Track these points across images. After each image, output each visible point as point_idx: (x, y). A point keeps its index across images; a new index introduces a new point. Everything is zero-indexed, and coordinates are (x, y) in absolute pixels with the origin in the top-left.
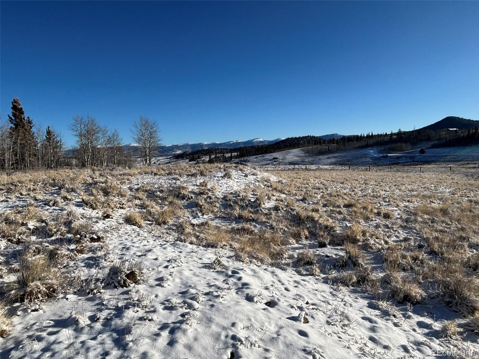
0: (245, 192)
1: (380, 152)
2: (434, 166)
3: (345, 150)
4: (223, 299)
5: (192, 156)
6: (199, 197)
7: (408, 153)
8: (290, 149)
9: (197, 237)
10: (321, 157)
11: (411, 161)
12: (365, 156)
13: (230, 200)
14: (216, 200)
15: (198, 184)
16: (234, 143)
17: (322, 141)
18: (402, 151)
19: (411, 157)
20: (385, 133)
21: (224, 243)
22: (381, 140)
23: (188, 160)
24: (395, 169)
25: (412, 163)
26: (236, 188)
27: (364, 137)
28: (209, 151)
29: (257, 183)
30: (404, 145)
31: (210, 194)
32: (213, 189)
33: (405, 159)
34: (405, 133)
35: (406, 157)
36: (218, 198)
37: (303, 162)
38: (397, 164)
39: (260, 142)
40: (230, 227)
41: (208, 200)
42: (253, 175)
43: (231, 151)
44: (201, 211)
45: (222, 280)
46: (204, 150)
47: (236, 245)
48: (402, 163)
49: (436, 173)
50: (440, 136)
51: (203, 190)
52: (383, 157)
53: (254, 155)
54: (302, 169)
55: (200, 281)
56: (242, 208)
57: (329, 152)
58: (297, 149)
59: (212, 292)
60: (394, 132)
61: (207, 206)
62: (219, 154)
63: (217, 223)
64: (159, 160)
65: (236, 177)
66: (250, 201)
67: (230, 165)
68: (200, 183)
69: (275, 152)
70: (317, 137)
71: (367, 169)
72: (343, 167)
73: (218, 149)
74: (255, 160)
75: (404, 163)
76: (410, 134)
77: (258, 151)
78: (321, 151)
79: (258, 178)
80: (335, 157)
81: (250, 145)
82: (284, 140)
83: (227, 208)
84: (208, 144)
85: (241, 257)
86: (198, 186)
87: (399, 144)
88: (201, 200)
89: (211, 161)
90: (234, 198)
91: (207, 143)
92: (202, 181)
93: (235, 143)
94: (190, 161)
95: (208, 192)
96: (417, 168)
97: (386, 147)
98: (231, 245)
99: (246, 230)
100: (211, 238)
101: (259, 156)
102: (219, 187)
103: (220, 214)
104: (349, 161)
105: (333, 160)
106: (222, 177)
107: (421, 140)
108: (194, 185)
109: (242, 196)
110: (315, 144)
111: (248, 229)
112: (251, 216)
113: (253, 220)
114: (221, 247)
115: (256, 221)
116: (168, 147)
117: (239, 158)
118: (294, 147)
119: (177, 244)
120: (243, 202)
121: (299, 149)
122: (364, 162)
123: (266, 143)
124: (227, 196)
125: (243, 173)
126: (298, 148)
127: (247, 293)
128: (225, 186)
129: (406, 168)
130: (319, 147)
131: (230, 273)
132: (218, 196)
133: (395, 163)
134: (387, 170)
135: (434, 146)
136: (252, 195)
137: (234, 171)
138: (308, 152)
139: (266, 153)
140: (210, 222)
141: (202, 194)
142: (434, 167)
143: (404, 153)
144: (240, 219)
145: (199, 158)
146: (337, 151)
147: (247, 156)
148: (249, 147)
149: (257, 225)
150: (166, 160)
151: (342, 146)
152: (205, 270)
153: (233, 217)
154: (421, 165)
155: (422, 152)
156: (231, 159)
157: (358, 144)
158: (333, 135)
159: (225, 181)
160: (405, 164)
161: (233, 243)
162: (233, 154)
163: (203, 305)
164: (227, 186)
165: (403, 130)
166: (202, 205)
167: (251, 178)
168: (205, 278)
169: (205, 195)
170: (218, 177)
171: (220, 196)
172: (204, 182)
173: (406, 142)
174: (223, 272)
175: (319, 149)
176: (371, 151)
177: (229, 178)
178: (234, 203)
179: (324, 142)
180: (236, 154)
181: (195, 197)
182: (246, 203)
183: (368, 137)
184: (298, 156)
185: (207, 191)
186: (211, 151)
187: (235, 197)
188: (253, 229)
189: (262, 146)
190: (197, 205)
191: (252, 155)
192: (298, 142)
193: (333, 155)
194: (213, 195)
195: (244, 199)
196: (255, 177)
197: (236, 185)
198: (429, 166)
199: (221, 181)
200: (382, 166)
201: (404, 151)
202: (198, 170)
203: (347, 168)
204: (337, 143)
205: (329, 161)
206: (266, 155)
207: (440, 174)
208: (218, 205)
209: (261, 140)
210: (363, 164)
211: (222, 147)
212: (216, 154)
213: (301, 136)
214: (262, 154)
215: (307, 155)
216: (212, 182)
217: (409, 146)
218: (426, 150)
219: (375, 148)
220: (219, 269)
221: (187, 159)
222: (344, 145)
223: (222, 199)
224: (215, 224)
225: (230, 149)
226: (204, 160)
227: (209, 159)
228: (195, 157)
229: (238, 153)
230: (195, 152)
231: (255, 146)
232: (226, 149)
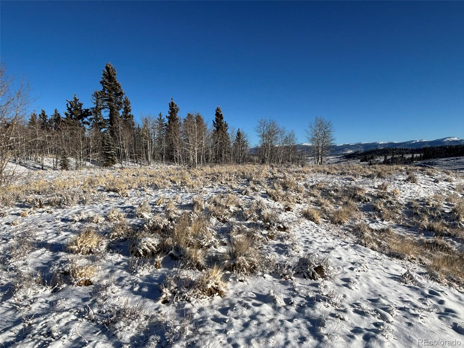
0: (436, 201)
4: (423, 320)
5: (364, 156)
6: (377, 201)
9: (379, 244)
13: (416, 208)
14: (398, 206)
15: (377, 187)
16: (416, 143)
21: (412, 256)
23: (359, 161)
26: (423, 195)
28: (385, 152)
29: (452, 192)
31: (390, 198)
32: (394, 193)
36: (401, 204)
39: (454, 141)
40: (417, 239)
41: (388, 205)
42: (446, 180)
43: (413, 152)
44: (380, 216)
45: (418, 298)
46: (379, 150)
47: (428, 262)
51: (382, 193)
53: (444, 157)
55: (391, 293)
56: (432, 218)
59: (408, 309)
61: (386, 211)
62: (397, 154)
63: (399, 232)
64: (328, 159)
65: (423, 182)
66: (443, 211)
67: (415, 168)
68: (378, 186)
73: (396, 149)
74: (446, 162)
77: (450, 153)
79: (452, 185)
83: (412, 216)
84: (384, 144)
85: (437, 277)
86: (376, 188)
88: (380, 204)
89: (386, 162)
90: (421, 206)
91: (382, 143)
92: (380, 183)
94: (361, 161)
95: (388, 196)
98: (420, 260)
99: (440, 246)
100: (394, 248)
101: (452, 158)
102: (401, 191)
103: (404, 222)
106: (405, 181)
108: (371, 187)
109: (433, 205)
111: (442, 245)
112: (446, 230)
113: (449, 235)
114: (409, 260)
115: (453, 237)
117: (423, 160)
119: (358, 247)
120: (434, 212)
123: (462, 143)
124: (412, 203)
125: (432, 178)
127: (454, 321)
128: (409, 191)
131: (427, 292)
132: (400, 202)
136: (446, 204)
137: (420, 175)
140: (392, 230)
141: (382, 197)
144: (429, 231)
145: (372, 158)
147: (435, 158)
148: (437, 147)
149: (455, 242)
150: (336, 159)
152: (395, 283)
153: (421, 228)
156: (412, 161)
159: (409, 186)
161: (423, 258)
162: (415, 155)
163: (397, 320)
164: (411, 191)
166: (380, 210)
167: (443, 184)
168: (396, 291)
169: (384, 199)
170: (399, 180)
171: (403, 201)
172: (383, 185)
174: (417, 289)
177: (414, 182)
178: (421, 212)
180: (419, 155)
181: (372, 200)
182: (438, 213)
185: (386, 195)
186: (387, 151)
187: (423, 205)
188: (450, 246)
189: (456, 146)
190: (375, 209)
191: (441, 157)
194: (395, 200)
195: (435, 209)
196: (448, 183)
197: (422, 191)
199: (404, 186)
202: (375, 172)
206: (461, 157)
208: (400, 212)
209: (456, 139)
211: (402, 148)
212: (393, 155)
214: (455, 156)
216: (393, 186)
220: (412, 285)
221: (359, 159)
223: (406, 205)
224: (397, 233)
225: (412, 149)
226: (378, 161)
227: (384, 160)
228: (367, 158)
229: (422, 154)
230: (368, 152)
231: (446, 146)
232: (406, 149)
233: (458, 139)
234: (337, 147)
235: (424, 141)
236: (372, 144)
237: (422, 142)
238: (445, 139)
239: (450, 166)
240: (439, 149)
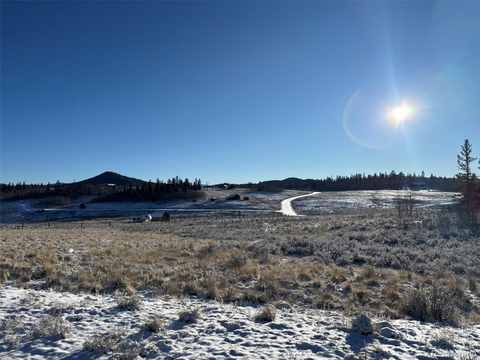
1: (34, 206)
2: (94, 221)
7: (67, 208)
11: (71, 216)
12: (15, 210)
18: (60, 205)
19: (71, 212)
20: (40, 184)
22: (35, 192)
24: (54, 226)
25: (72, 219)
27: (13, 187)
30: (63, 199)
33: (65, 214)
34: (64, 185)
35: (65, 212)
38: (55, 220)
48: (61, 219)
49: (96, 228)
50: (99, 191)
52: (38, 212)
60: (51, 183)
71: (18, 227)
75: (63, 219)
76: (70, 187)
87: (57, 198)
96: (78, 224)
97: (42, 200)
107: (81, 194)
122: (13, 218)
129: (66, 224)
133: (52, 219)
134: (44, 227)
135: (94, 201)
142: (94, 223)
143: (63, 208)
154: (82, 221)
155: (83, 206)
157: (4, 196)
160: (65, 220)
165: (61, 182)
173: (65, 195)
176: (23, 205)
183: (18, 186)
198: (89, 222)
200: (37, 222)
201: (63, 205)
207: (101, 229)
210: (12, 221)
217: (69, 201)
218: (86, 205)
219: (28, 202)
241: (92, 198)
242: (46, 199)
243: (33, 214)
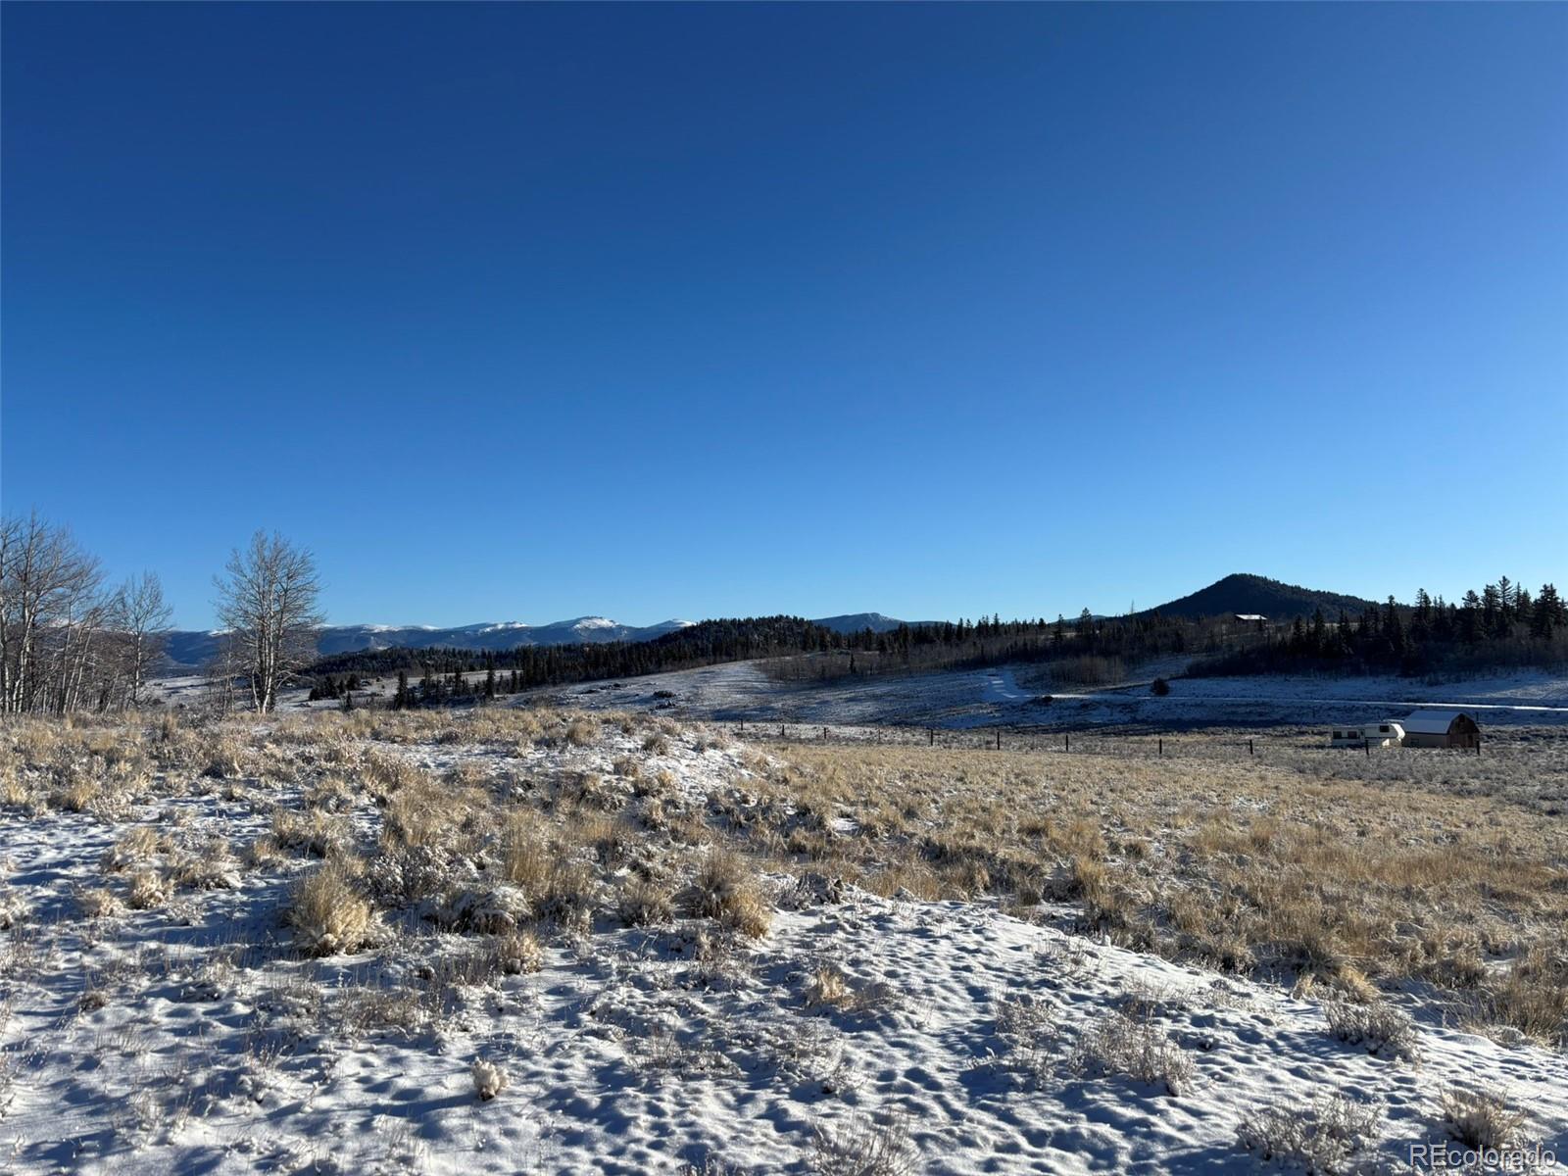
1: (1025, 685)
2: (1197, 737)
3: (910, 673)
5: (323, 678)
7: (1115, 691)
8: (715, 663)
10: (827, 695)
11: (1127, 718)
12: (976, 696)
16: (496, 633)
17: (828, 638)
18: (1095, 682)
19: (1125, 707)
20: (1037, 621)
22: (1025, 644)
23: (305, 695)
24: (1078, 745)
25: (1130, 727)
27: (969, 630)
28: (394, 662)
30: (1101, 663)
33: (1109, 711)
34: (1102, 622)
35: (1109, 705)
37: (764, 713)
38: (1082, 727)
39: (602, 630)
43: (491, 661)
46: (374, 656)
48: (1099, 726)
49: (1208, 760)
50: (1212, 636)
52: (1035, 701)
53: (581, 681)
54: (769, 736)
57: (854, 676)
58: (742, 663)
60: (1066, 617)
62: (438, 670)
64: (175, 690)
69: (660, 672)
70: (810, 623)
71: (988, 743)
72: (908, 735)
73: (432, 651)
74: (586, 698)
75: (1106, 725)
76: (1119, 629)
77: (596, 665)
78: (828, 674)
80: (876, 698)
81: (562, 643)
82: (693, 628)
84: (390, 633)
87: (1086, 660)
89: (404, 700)
91: (384, 628)
93: (502, 631)
94: (314, 696)
96: (1149, 743)
97: (1047, 667)
101: (602, 683)
104: (923, 711)
105: (870, 708)
107: (1155, 650)
110: (804, 649)
116: (217, 638)
117: (523, 689)
118: (731, 657)
121: (750, 662)
122: (974, 718)
123: (624, 636)
126: (745, 658)
129: (1112, 742)
130: (815, 658)
133: (1074, 724)
134: (1054, 748)
135: (1195, 672)
138: (780, 675)
139: (628, 675)
142: (1199, 743)
143: (1102, 692)
145: (353, 684)
146: (881, 674)
147: (554, 684)
148: (559, 648)
151: (899, 660)
154: (1159, 733)
155: (1160, 688)
156: (489, 693)
157: (949, 654)
158: (865, 617)
160: (1110, 729)
162: (497, 674)
165: (1094, 612)
173: (1106, 653)
175: (818, 667)
176: (997, 682)
179: (837, 641)
180: (507, 674)
183: (983, 628)
184: (745, 691)
186: (403, 658)
189: (611, 645)
191: (573, 681)
192: (742, 639)
193: (869, 690)
198: (1183, 739)
200: (1035, 733)
201: (1103, 683)
203: (920, 735)
204: (882, 648)
205: (857, 709)
206: (628, 681)
207: (1222, 765)
209: (605, 623)
210: (972, 725)
211: (451, 647)
212: (425, 673)
213: (755, 617)
214: (611, 676)
215: (779, 684)
217: (1120, 670)
218: (1171, 684)
219: (1008, 671)
221: (300, 687)
222: (905, 656)
225: (484, 654)
226: (373, 694)
227: (395, 692)
228: (337, 683)
229: (518, 672)
230: (334, 664)
231: (582, 645)
232: (466, 654)
233: (611, 624)
234: (211, 639)
235: (518, 626)
236: (346, 630)
237: (513, 629)
238: (577, 621)
239: (599, 708)
240: (564, 655)
241: (1187, 661)
242: (1054, 665)
243: (1022, 708)
